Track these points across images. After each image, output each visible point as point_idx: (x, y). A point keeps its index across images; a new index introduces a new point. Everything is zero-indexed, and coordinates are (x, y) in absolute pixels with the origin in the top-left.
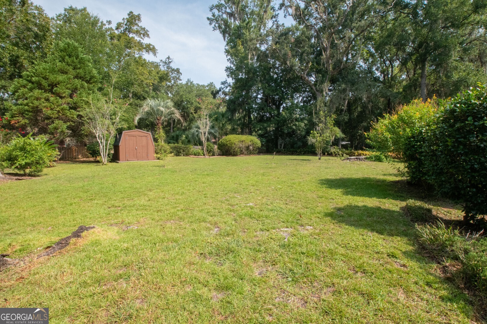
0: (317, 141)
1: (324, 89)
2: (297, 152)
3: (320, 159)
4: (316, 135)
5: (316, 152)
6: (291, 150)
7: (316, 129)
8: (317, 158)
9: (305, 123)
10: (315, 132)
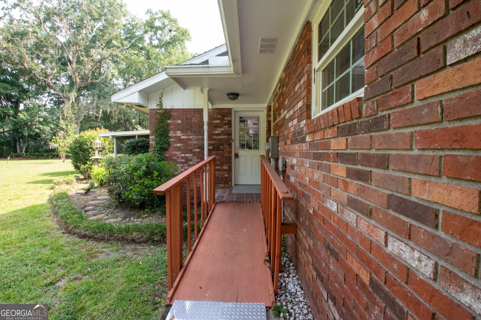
0: (60, 145)
1: (71, 98)
2: (43, 156)
3: (64, 162)
4: (58, 141)
5: (60, 155)
6: (36, 154)
7: (58, 135)
8: (61, 161)
9: (51, 127)
10: (58, 138)
